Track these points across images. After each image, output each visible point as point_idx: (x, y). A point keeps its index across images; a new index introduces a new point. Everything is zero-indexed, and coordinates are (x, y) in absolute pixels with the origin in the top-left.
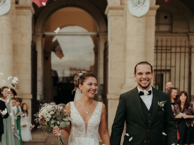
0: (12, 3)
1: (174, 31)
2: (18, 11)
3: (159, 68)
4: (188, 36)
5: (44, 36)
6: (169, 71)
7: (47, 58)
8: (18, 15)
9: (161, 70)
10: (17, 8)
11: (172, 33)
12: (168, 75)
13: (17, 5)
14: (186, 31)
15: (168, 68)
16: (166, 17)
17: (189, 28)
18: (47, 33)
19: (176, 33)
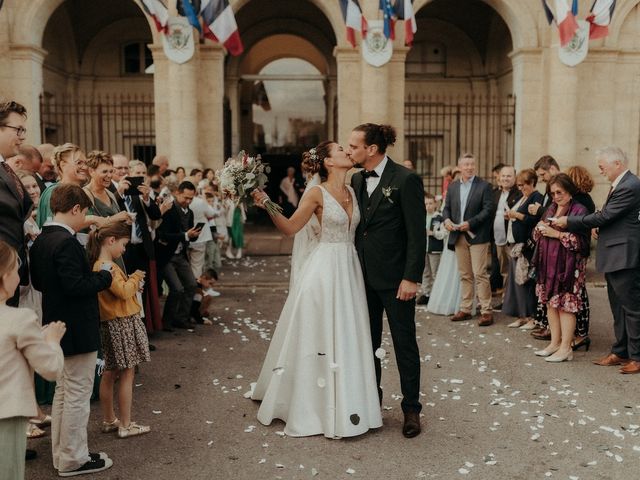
0: (196, 44)
1: (448, 74)
2: (204, 54)
3: (413, 133)
4: (470, 82)
5: (241, 81)
6: (442, 137)
7: (246, 112)
8: (203, 59)
9: (416, 136)
10: (202, 49)
11: (445, 77)
12: (440, 144)
13: (202, 46)
14: (468, 74)
15: (440, 133)
16: (436, 52)
17: (471, 69)
18: (247, 77)
19: (452, 77)
